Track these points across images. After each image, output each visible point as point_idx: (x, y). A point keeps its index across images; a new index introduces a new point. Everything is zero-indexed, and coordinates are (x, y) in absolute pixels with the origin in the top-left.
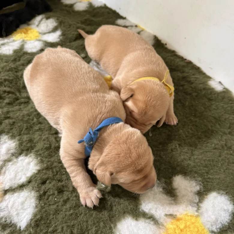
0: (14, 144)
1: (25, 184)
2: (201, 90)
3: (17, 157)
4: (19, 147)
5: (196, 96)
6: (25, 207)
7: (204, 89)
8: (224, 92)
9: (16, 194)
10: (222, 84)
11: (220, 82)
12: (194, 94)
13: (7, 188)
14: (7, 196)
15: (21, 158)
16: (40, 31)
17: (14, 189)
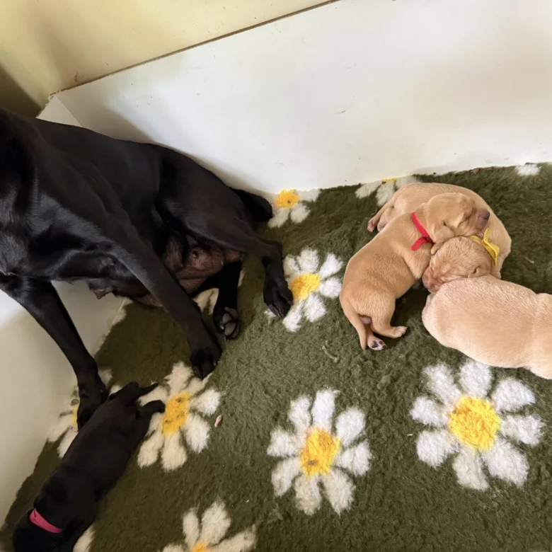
0: (443, 366)
1: (493, 379)
2: (522, 188)
3: (459, 371)
4: (450, 364)
5: (525, 196)
6: (516, 391)
7: (523, 183)
8: (542, 170)
9: (498, 390)
10: (532, 164)
11: (527, 164)
12: (521, 196)
13: (486, 393)
14: (494, 397)
15: (463, 369)
16: (312, 271)
17: (492, 389)
